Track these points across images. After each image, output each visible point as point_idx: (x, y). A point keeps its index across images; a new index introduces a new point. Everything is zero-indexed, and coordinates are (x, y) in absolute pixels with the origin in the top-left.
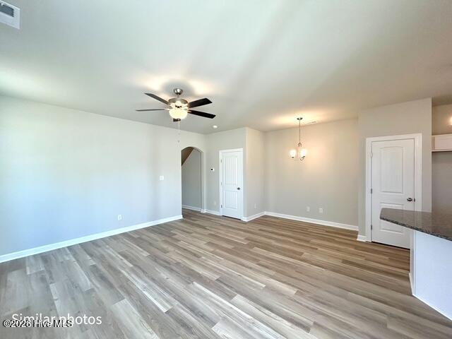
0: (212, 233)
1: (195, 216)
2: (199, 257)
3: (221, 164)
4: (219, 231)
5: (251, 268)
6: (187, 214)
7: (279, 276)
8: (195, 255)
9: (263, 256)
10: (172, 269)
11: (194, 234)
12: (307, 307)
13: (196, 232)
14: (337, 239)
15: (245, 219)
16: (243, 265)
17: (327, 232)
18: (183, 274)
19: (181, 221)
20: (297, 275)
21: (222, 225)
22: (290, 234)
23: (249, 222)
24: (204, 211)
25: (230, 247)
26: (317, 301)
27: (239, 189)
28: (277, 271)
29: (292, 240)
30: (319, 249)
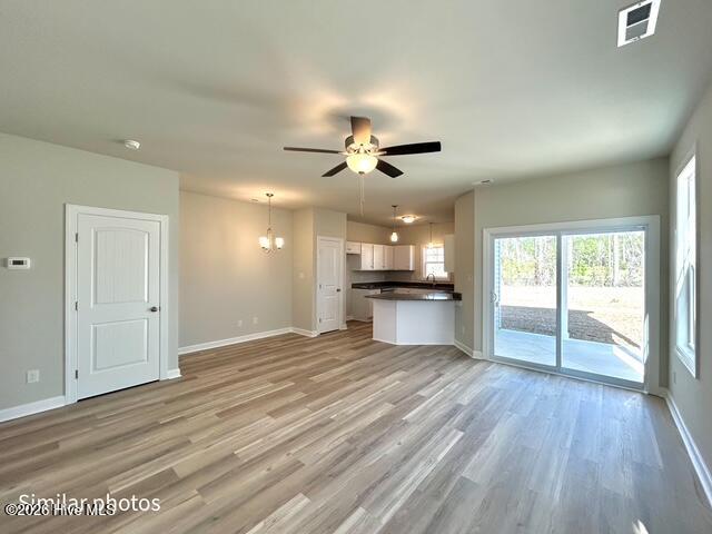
14: (308, 342)
27: (154, 310)
30: (327, 351)
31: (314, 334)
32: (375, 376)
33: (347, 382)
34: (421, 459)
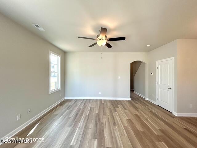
0: (138, 114)
2: (115, 126)
3: (157, 70)
4: (144, 115)
10: (97, 125)
15: (175, 114)
18: (98, 131)
19: (129, 101)
23: (179, 117)
24: (147, 99)
27: (170, 89)
34: (82, 127)
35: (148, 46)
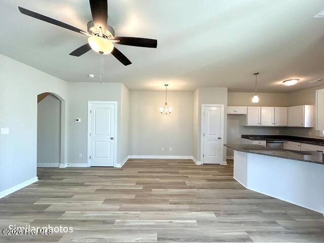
0: (98, 188)
1: (58, 174)
2: (112, 223)
3: (89, 115)
5: (170, 210)
6: (44, 174)
7: (193, 207)
8: (104, 222)
9: (166, 194)
11: (76, 197)
12: (231, 223)
13: (78, 193)
14: (189, 167)
15: (119, 166)
16: (162, 210)
17: (179, 163)
20: (201, 201)
21: (100, 177)
22: (161, 170)
23: (122, 167)
24: (65, 165)
25: (133, 197)
26: (229, 214)
27: (112, 139)
28: (188, 203)
29: (168, 175)
30: (189, 176)
31: (198, 163)
32: (187, 207)
33: (165, 201)
35: (92, 76)
